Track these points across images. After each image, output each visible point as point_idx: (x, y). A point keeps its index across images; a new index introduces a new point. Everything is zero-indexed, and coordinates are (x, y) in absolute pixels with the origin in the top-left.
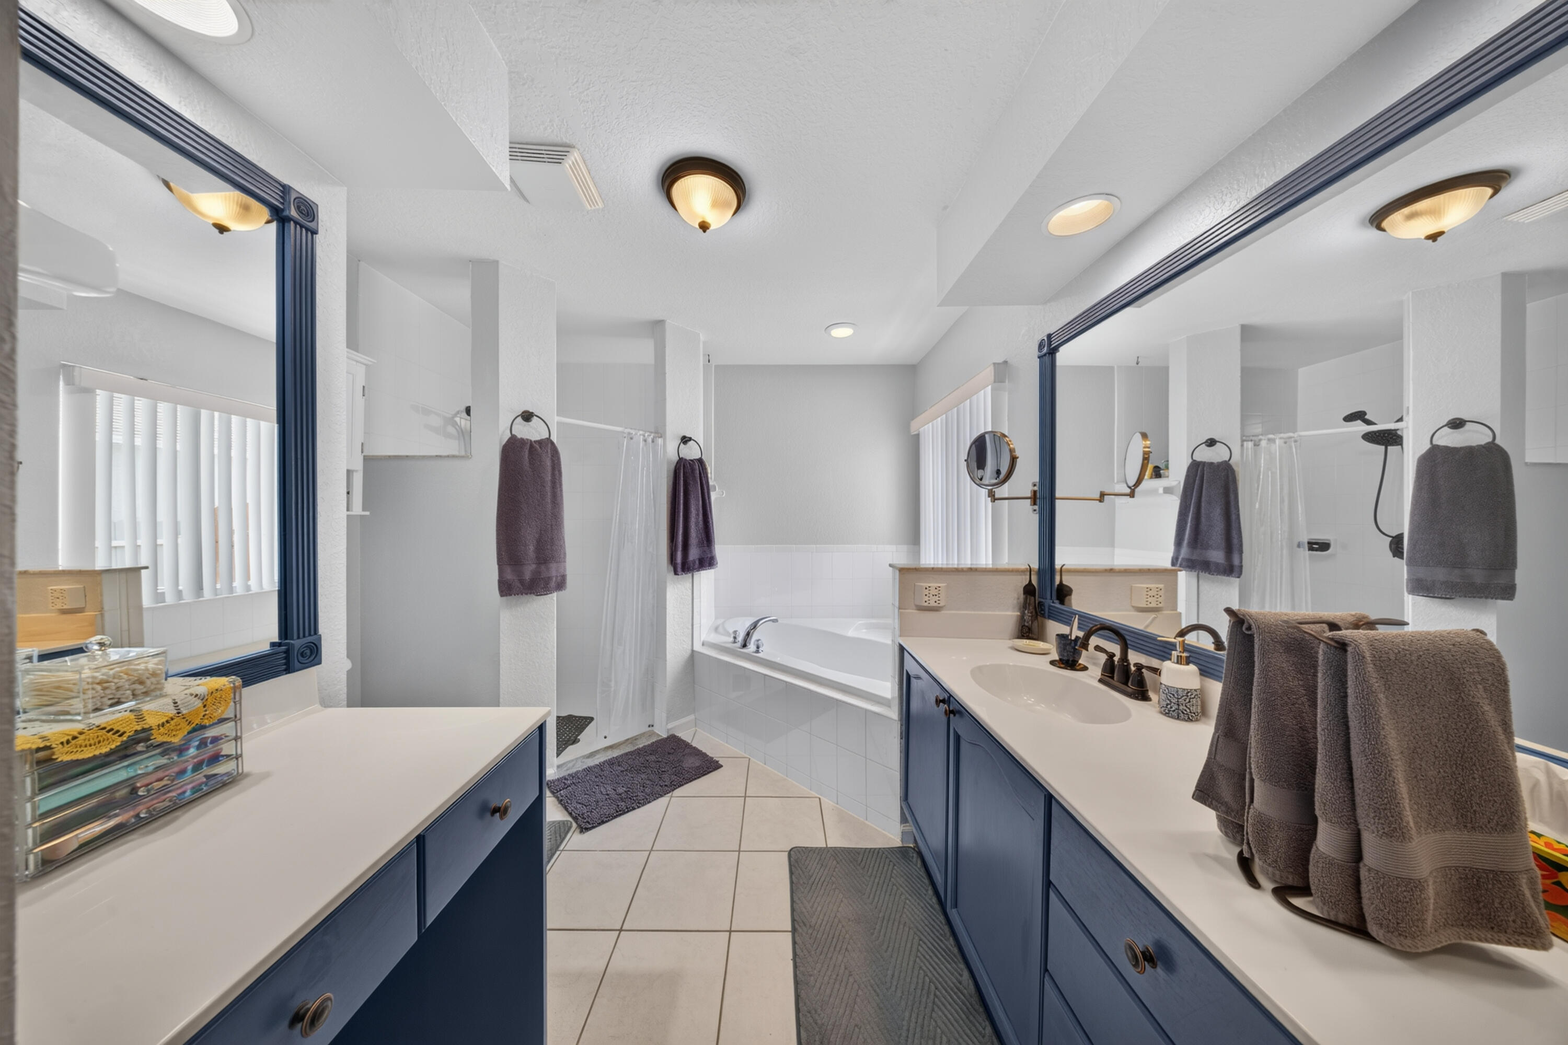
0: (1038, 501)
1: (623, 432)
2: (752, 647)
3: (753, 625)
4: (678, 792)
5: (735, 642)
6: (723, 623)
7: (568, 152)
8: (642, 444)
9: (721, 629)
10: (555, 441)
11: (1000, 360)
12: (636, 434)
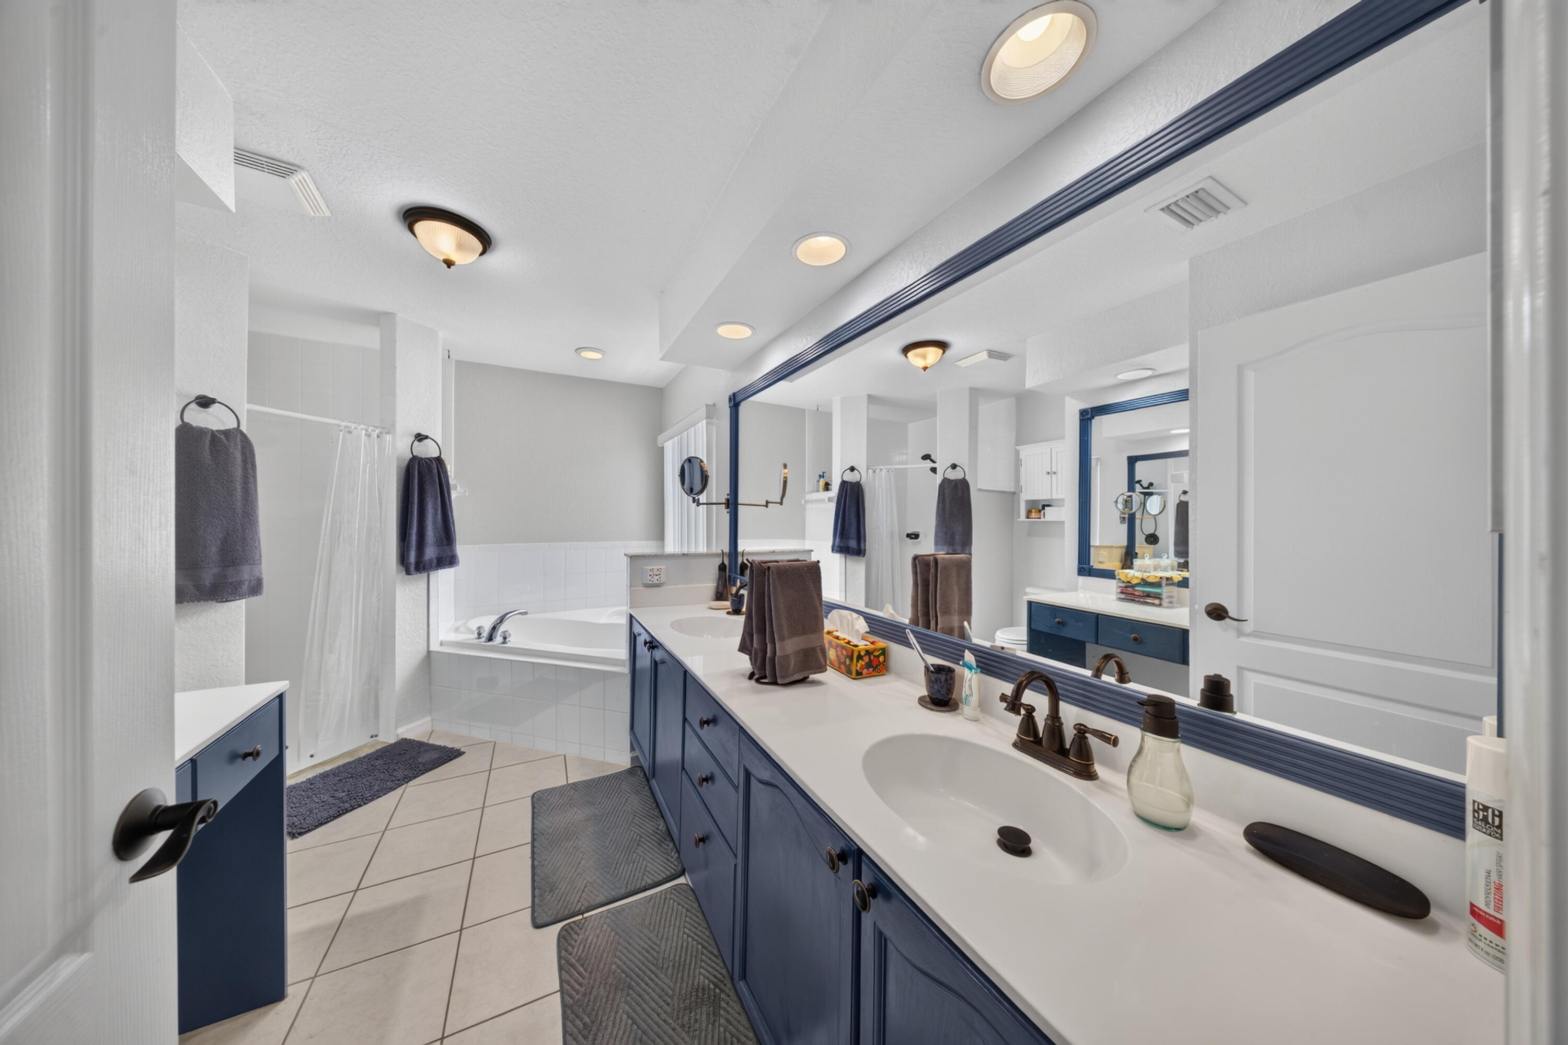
0: (730, 506)
1: (339, 425)
2: (498, 639)
3: (500, 619)
4: (412, 783)
5: (479, 638)
6: (465, 623)
7: (296, 171)
8: (364, 438)
9: (462, 629)
10: (245, 431)
11: (710, 403)
12: (356, 428)
